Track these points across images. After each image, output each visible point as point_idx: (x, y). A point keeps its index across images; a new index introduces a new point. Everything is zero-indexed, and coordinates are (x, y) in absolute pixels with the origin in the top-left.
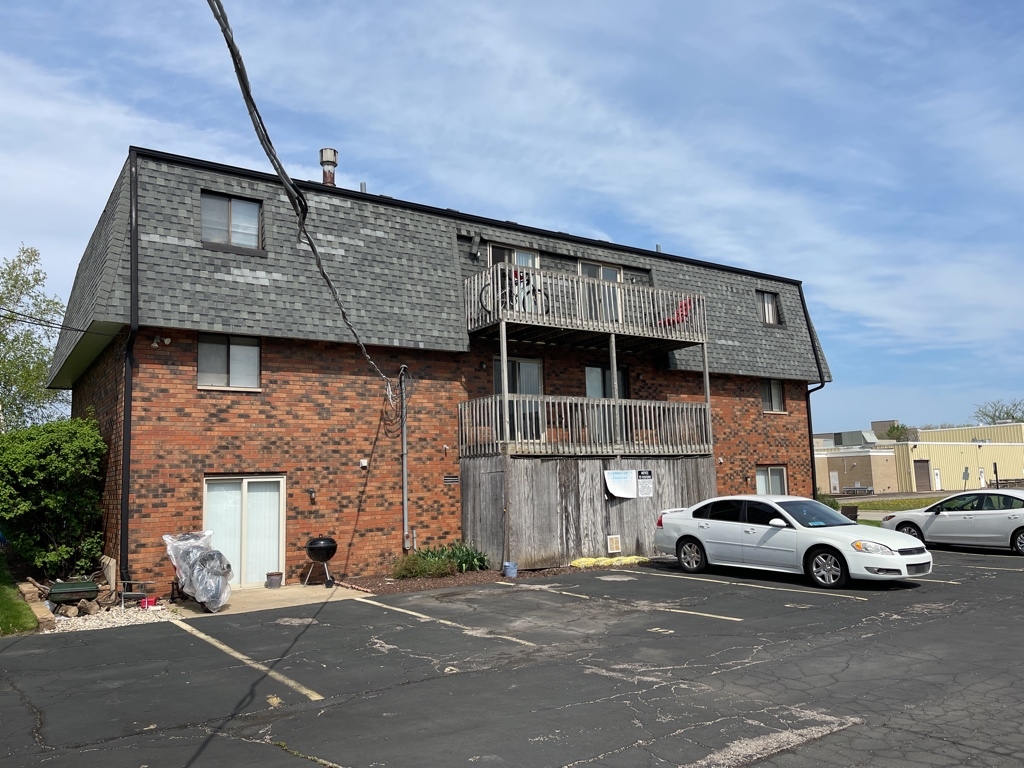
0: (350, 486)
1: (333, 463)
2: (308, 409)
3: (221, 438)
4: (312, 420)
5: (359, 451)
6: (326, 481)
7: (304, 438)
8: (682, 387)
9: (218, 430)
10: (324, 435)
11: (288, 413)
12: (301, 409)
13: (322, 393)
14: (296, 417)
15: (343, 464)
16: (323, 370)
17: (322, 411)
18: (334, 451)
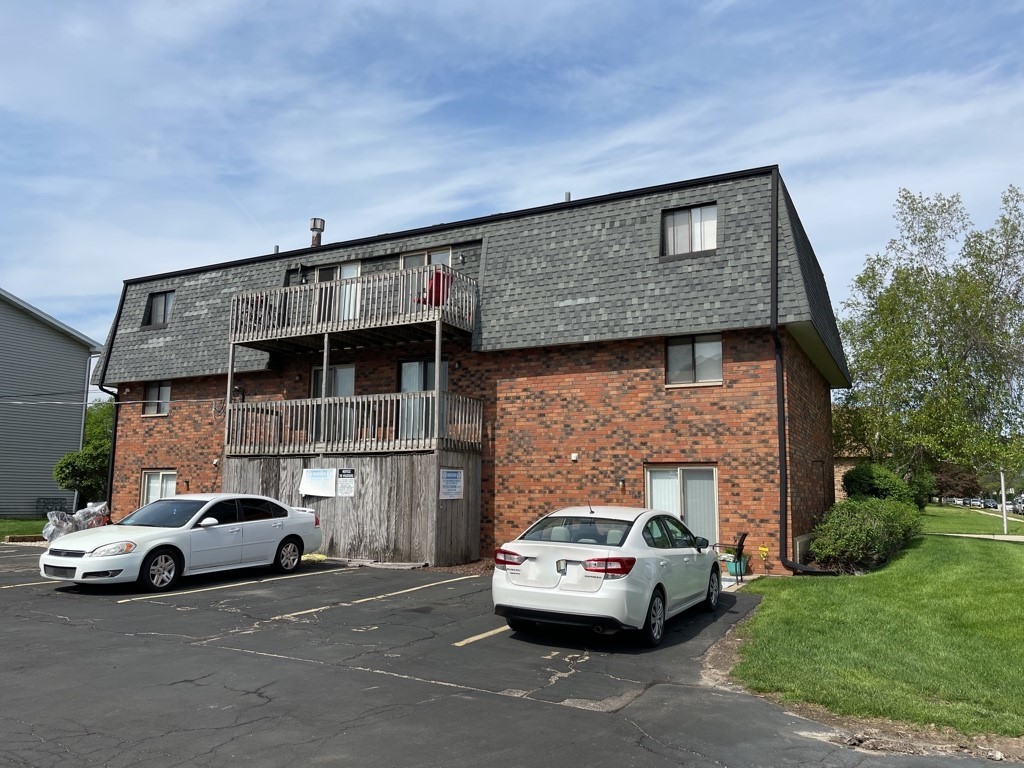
0: (208, 478)
1: (200, 463)
2: (189, 425)
3: (149, 446)
4: (191, 433)
5: (215, 453)
6: (195, 475)
7: (187, 445)
8: (519, 368)
9: (150, 441)
10: (196, 442)
11: (180, 428)
12: (186, 426)
13: (197, 413)
14: (183, 431)
15: (206, 463)
16: (199, 397)
17: (196, 426)
18: (202, 454)
